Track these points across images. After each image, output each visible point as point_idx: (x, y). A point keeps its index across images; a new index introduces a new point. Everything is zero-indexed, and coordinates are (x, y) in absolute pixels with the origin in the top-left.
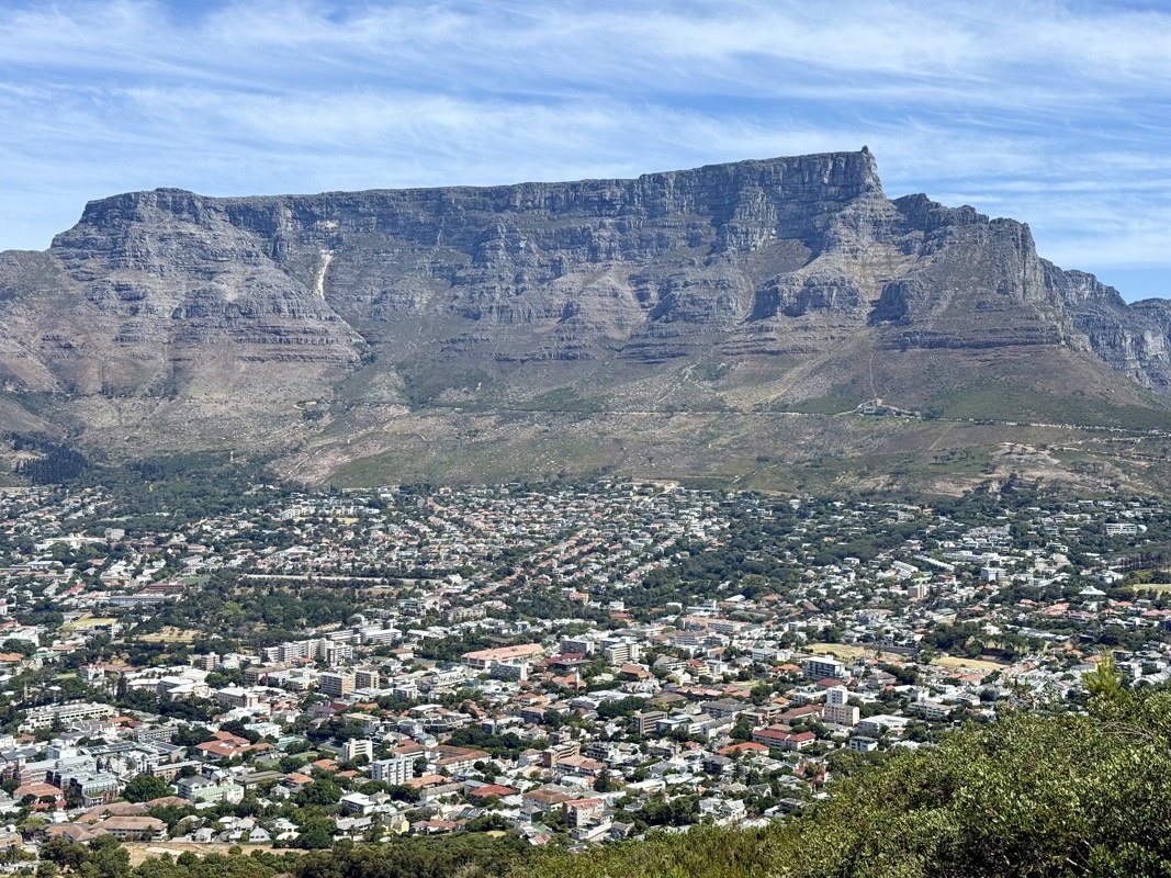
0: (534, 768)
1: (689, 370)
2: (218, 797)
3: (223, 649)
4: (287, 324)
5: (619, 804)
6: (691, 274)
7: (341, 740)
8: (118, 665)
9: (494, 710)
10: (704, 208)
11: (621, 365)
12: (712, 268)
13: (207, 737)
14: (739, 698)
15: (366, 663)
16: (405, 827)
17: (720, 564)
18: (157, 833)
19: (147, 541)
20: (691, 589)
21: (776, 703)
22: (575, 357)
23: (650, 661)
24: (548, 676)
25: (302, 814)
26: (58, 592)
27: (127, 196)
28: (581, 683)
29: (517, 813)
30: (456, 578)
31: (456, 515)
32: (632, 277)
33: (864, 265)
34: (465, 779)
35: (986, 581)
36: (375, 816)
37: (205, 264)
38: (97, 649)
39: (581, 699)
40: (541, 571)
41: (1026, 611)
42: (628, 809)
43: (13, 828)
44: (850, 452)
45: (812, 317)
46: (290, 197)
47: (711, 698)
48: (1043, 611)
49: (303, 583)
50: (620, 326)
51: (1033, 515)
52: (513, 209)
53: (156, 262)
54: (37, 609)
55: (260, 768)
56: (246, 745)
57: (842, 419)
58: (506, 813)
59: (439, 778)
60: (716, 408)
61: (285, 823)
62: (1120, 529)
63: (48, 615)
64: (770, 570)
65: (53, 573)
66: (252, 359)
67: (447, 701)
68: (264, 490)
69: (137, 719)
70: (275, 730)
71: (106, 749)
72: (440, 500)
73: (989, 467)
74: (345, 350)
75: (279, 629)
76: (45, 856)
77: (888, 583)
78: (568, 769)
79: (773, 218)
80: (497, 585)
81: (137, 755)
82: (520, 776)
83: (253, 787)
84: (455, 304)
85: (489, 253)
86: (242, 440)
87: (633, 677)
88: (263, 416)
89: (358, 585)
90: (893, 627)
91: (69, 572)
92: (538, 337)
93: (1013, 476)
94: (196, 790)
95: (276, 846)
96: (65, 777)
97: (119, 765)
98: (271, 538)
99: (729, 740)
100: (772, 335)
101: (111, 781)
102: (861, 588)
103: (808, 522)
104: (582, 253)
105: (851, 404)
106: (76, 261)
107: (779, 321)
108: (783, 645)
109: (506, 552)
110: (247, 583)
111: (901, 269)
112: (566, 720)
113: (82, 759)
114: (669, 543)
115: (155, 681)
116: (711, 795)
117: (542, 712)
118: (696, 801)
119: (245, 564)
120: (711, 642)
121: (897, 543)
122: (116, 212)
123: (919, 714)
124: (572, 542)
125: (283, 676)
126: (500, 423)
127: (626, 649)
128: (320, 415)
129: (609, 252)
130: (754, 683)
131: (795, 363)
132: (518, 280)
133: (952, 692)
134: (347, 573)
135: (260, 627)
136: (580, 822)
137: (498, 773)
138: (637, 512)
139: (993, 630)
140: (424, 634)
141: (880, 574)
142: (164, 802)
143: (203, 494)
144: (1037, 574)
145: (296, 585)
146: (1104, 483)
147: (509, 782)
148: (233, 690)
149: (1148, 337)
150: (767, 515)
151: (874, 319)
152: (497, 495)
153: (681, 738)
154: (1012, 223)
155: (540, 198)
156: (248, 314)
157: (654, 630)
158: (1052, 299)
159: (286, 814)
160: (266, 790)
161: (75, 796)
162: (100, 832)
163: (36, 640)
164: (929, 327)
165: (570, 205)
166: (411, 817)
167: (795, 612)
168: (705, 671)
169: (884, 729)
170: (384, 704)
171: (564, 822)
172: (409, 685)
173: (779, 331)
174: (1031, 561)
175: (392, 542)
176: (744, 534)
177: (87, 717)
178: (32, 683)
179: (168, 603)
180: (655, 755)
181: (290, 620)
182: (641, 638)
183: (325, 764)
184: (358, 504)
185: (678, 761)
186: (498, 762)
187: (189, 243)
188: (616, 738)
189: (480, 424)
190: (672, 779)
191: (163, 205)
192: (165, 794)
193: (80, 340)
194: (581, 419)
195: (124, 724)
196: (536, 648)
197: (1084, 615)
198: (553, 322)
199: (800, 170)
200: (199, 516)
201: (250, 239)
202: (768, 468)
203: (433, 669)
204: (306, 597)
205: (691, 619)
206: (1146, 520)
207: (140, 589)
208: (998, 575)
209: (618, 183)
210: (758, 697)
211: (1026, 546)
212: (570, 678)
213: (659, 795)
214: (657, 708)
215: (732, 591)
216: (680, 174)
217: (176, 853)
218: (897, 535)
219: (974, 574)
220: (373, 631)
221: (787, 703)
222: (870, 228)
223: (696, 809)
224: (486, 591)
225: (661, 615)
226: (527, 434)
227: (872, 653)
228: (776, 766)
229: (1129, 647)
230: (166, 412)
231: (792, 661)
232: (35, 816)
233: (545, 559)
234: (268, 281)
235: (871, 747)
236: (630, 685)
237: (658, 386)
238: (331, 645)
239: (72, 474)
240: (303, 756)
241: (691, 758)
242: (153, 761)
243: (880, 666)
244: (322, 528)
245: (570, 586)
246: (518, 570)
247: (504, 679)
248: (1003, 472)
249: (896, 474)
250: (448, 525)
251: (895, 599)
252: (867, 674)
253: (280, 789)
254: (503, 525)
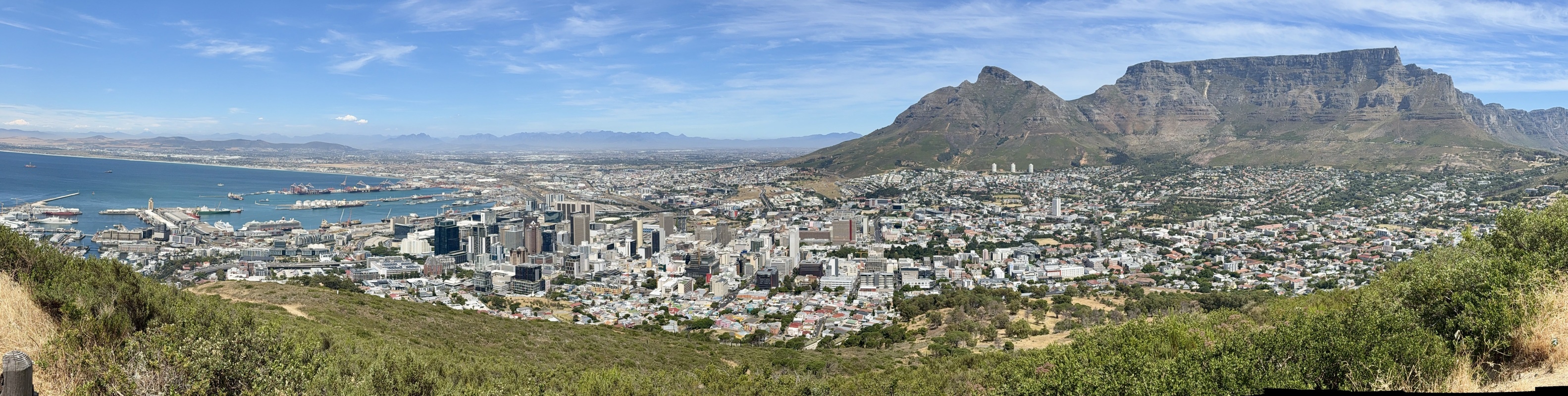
0: (1279, 268)
1: (1336, 126)
2: (1173, 273)
3: (1174, 222)
4: (1194, 108)
5: (1309, 281)
6: (1337, 91)
7: (1213, 256)
8: (1139, 226)
9: (1266, 247)
10: (1341, 66)
11: (1312, 123)
12: (1344, 89)
13: (1169, 252)
14: (1353, 244)
15: (1222, 229)
16: (1235, 287)
17: (1346, 196)
18: (1153, 284)
19: (1148, 184)
20: (1336, 205)
21: (1366, 245)
22: (1295, 120)
23: (1321, 230)
24: (1284, 235)
25: (1200, 280)
26: (1120, 201)
27: (1141, 64)
28: (1296, 238)
29: (1273, 284)
30: (1253, 199)
31: (1253, 177)
32: (1316, 91)
33: (1396, 89)
34: (1255, 271)
35: (1438, 202)
36: (1225, 282)
37: (1167, 86)
38: (1133, 221)
39: (1296, 244)
40: (1282, 198)
41: (1452, 211)
42: (1313, 283)
43: (1107, 279)
44: (1392, 157)
45: (1379, 108)
46: (1195, 62)
47: (1343, 244)
48: (1457, 211)
49: (1200, 200)
50: (1312, 109)
51: (1454, 178)
52: (1274, 65)
53: (1151, 87)
54: (1114, 207)
55: (1186, 264)
56: (1181, 256)
57: (1389, 144)
58: (1269, 284)
59: (1247, 270)
60: (1345, 140)
61: (1194, 283)
62: (1482, 183)
63: (1117, 209)
64: (1364, 198)
65: (1119, 195)
66: (1183, 120)
67: (1249, 243)
68: (1187, 167)
69: (1146, 245)
70: (1191, 251)
71: (1136, 255)
72: (1247, 171)
73: (1439, 162)
74: (1214, 117)
75: (1192, 216)
76: (1117, 289)
77: (1405, 203)
78: (1291, 268)
79: (1365, 71)
80: (1267, 202)
81: (1146, 257)
82: (1274, 271)
83: (1184, 270)
84: (1253, 100)
85: (1265, 81)
86: (1179, 149)
87: (1315, 236)
88: (1186, 141)
89: (1219, 201)
90: (1407, 218)
91: (1124, 195)
92: (1282, 112)
93: (1447, 165)
94: (1165, 270)
95: (1192, 291)
96: (1124, 263)
97: (1140, 260)
98: (1189, 184)
99: (1349, 258)
100: (1365, 114)
101: (1138, 266)
102: (1396, 205)
103: (1377, 181)
104: (1299, 82)
105: (1392, 139)
106: (1124, 88)
107: (1367, 109)
108: (1368, 225)
109: (1270, 191)
110: (1181, 200)
111: (1407, 91)
112: (1290, 251)
113: (1129, 258)
114: (1328, 188)
115: (1151, 233)
116: (1342, 278)
117: (1282, 248)
118: (1337, 280)
119: (1180, 193)
120: (1343, 224)
121: (1408, 188)
122: (1137, 70)
123: (1417, 248)
124: (1294, 188)
125: (1193, 232)
126: (1268, 144)
127: (1312, 227)
128: (1205, 140)
129: (1308, 82)
130: (1358, 239)
131: (1373, 124)
132: (1275, 91)
133: (1428, 240)
134: (1215, 196)
135: (1185, 215)
136: (1295, 287)
137: (1267, 269)
138: (1317, 177)
139: (1441, 218)
140: (1241, 219)
141: (1403, 200)
142: (1155, 274)
143: (1166, 168)
144: (1455, 199)
145: (1198, 200)
146: (1477, 167)
147: (1271, 272)
148: (1177, 237)
149: (1491, 116)
150: (1363, 179)
151: (1399, 108)
152: (1267, 170)
153: (1332, 258)
154: (1445, 75)
155: (1284, 61)
156: (1181, 104)
157: (1323, 220)
158: (1459, 102)
159: (1195, 280)
160: (1188, 271)
161: (1126, 270)
162: (1134, 282)
163: (1114, 217)
164: (1418, 112)
165: (1294, 64)
166: (1237, 283)
167: (1373, 213)
168: (1340, 234)
169: (1404, 254)
170: (1228, 243)
171: (1290, 287)
172: (1236, 237)
173: (1367, 112)
174: (1453, 195)
175: (1230, 186)
176: (1354, 185)
177: (1130, 244)
178: (1112, 232)
179: (1155, 206)
180: (1322, 264)
181: (1195, 213)
182: (1318, 223)
183: (1208, 264)
184: (1219, 172)
185: (1331, 266)
186: (1267, 265)
187: (1162, 80)
188: (1308, 258)
189: (1261, 144)
190: (1328, 272)
191: (1153, 66)
192: (1155, 271)
193: (1127, 115)
194: (1297, 143)
195: (1142, 247)
196: (1280, 225)
197: (1471, 213)
198: (1288, 107)
199: (1373, 54)
200: (1165, 176)
201: (1181, 77)
202: (1363, 162)
203: (1244, 232)
204: (1201, 205)
205: (1336, 216)
206: (1491, 179)
207: (1146, 201)
208: (1442, 200)
209: (1312, 56)
210: (1359, 243)
211: (1451, 189)
212: (1292, 236)
213: (1324, 278)
214: (1324, 247)
215: (1350, 206)
216: (1333, 54)
217: (1159, 291)
218: (1408, 186)
219: (1434, 199)
220: (1224, 217)
221: (1370, 245)
222: (1398, 76)
223: (1337, 283)
224: (1263, 204)
225: (1325, 214)
226: (1278, 148)
227: (1400, 227)
228: (1366, 267)
229: (1485, 223)
230: (1154, 139)
231: (1372, 231)
232: (1114, 275)
233: (1284, 193)
234: (1188, 92)
235: (1400, 260)
236: (1314, 239)
237: (1325, 131)
238: (1209, 222)
239: (1124, 162)
240: (1200, 260)
241: (1336, 265)
242: (1151, 259)
243: (1402, 232)
244: (1207, 180)
245: (1293, 203)
246: (1274, 197)
247: (1269, 236)
248: (1444, 164)
249: (1407, 164)
250: (1250, 180)
251: (1408, 208)
252: (1398, 235)
253: (1193, 271)
254: (1269, 181)
